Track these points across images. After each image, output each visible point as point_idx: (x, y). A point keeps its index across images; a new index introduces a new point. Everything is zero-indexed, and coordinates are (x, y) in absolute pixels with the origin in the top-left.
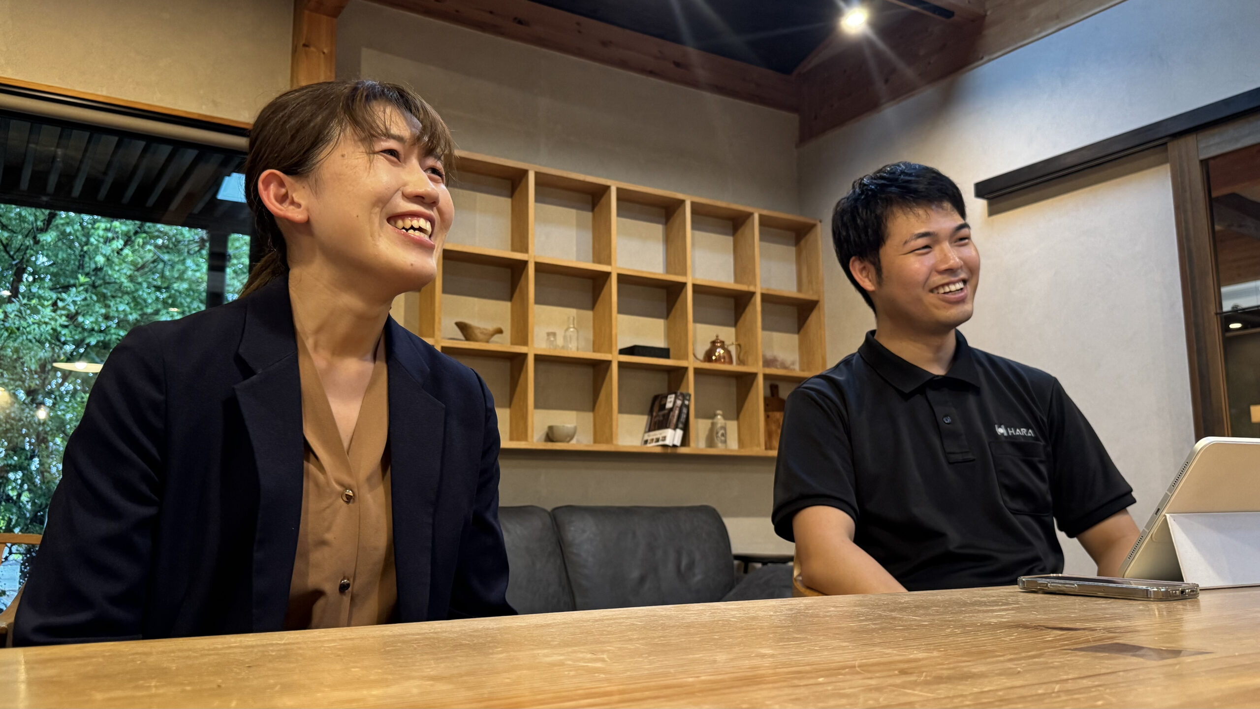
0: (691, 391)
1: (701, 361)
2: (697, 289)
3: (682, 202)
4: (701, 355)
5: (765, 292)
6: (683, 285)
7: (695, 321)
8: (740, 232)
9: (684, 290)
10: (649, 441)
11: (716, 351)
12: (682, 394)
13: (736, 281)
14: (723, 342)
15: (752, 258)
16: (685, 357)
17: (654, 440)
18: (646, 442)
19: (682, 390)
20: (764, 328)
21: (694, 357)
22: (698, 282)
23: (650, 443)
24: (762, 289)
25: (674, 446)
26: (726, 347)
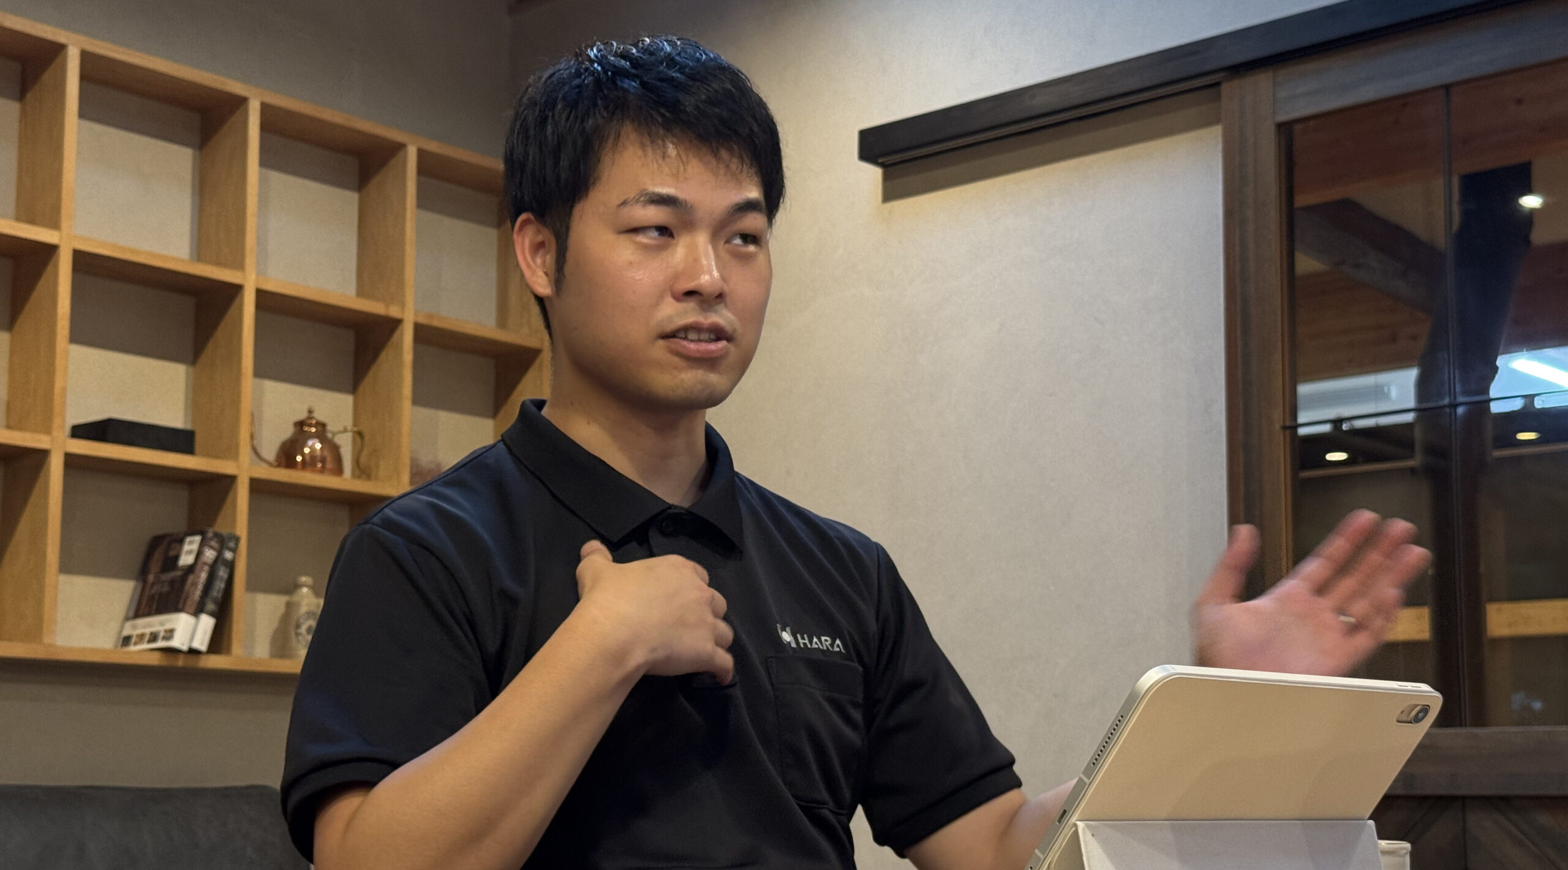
0: (242, 529)
1: (270, 464)
2: (267, 301)
3: (242, 101)
4: (270, 451)
5: (422, 320)
6: (235, 290)
7: (260, 372)
8: (374, 182)
9: (236, 303)
10: (134, 640)
11: (304, 445)
12: (217, 535)
13: (361, 293)
14: (322, 426)
15: (399, 243)
16: (231, 452)
17: (147, 638)
18: (127, 640)
19: (221, 526)
20: (417, 401)
21: (252, 452)
22: (270, 287)
23: (136, 644)
24: (416, 313)
25: (193, 652)
26: (329, 435)
